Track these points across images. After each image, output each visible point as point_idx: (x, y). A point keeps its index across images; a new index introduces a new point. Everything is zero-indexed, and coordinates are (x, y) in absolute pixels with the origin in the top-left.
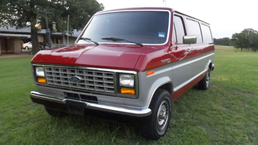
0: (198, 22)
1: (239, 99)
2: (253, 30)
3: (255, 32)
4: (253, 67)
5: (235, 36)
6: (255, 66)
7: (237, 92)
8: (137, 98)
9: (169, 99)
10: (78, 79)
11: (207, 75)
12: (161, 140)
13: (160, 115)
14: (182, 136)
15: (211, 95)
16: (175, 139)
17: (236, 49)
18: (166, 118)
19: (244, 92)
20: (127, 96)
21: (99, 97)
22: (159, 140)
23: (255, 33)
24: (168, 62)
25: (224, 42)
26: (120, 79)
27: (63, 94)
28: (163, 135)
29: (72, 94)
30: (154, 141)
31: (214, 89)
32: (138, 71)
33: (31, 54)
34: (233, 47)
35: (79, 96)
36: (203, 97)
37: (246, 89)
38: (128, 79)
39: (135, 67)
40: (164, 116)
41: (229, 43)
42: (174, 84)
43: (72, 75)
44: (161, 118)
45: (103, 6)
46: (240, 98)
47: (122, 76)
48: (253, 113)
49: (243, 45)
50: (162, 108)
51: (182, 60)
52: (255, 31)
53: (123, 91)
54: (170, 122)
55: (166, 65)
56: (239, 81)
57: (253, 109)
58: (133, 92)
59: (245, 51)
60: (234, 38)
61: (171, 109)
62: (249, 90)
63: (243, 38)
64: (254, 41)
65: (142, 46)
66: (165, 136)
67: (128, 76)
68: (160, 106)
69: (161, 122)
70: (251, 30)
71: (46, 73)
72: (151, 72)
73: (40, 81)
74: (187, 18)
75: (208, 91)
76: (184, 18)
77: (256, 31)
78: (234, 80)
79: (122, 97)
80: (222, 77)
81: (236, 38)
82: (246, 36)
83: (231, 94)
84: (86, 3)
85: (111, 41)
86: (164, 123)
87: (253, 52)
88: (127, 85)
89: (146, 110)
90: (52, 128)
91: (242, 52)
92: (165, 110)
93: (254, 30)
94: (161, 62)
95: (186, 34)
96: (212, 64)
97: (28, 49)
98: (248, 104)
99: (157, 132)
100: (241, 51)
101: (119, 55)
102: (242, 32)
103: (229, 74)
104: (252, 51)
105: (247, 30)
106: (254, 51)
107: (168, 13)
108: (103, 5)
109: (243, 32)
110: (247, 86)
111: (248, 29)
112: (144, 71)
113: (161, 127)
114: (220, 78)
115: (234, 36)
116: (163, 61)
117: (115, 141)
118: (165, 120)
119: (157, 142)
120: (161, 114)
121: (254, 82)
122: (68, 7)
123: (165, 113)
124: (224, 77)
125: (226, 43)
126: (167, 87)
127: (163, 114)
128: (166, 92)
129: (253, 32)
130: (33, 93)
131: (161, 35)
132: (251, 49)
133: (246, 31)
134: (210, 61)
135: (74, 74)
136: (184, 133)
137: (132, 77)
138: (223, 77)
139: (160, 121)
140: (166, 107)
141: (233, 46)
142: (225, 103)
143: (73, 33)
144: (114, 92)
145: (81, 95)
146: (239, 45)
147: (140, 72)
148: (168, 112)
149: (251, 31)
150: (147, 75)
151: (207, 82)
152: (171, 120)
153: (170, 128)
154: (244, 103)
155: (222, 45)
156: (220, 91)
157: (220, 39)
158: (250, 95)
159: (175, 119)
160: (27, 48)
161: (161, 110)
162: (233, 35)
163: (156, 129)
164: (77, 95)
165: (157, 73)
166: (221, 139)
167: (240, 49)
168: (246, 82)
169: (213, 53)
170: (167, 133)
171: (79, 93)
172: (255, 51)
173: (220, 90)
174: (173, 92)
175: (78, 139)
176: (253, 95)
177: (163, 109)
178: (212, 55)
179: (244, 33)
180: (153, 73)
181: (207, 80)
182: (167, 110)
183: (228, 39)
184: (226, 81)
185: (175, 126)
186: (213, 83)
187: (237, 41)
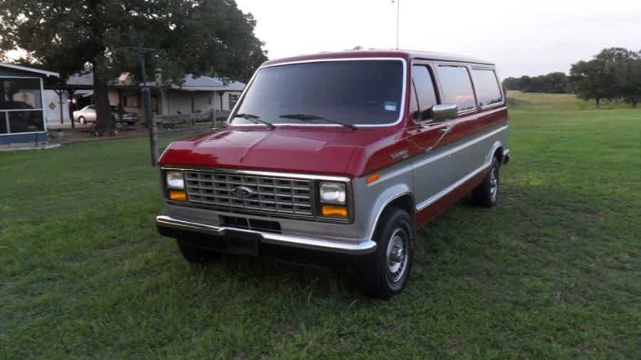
0: (466, 67)
1: (561, 225)
2: (626, 51)
3: (631, 57)
4: (612, 150)
5: (579, 68)
6: (618, 147)
7: (560, 210)
8: (352, 223)
9: (408, 226)
10: (247, 193)
11: (492, 173)
12: (395, 299)
13: (391, 254)
14: (433, 294)
15: (499, 218)
16: (420, 299)
17: (581, 101)
18: (404, 260)
19: (574, 211)
20: (333, 219)
21: (284, 223)
22: (392, 299)
23: (632, 60)
24: (404, 157)
25: (552, 84)
26: (322, 191)
27: (218, 218)
28: (399, 292)
29: (233, 218)
30: (383, 302)
31: (510, 204)
32: (351, 176)
33: (95, 135)
34: (575, 95)
35: (248, 222)
36: (482, 222)
37: (581, 202)
38: (334, 190)
39: (346, 170)
40: (399, 255)
41: (564, 86)
42: (416, 198)
43: (235, 186)
44: (395, 259)
45: (254, 19)
46: (564, 223)
47: (324, 185)
48: (585, 251)
49: (601, 90)
50: (396, 241)
51: (430, 150)
52: (631, 52)
53: (326, 211)
54: (412, 271)
55: (400, 162)
56: (568, 185)
57: (585, 245)
58: (344, 212)
59: (607, 104)
60: (575, 74)
61: (412, 245)
62: (587, 206)
63: (600, 72)
64: (628, 79)
65: (355, 129)
66: (403, 294)
67: (335, 186)
68: (390, 236)
69: (395, 268)
70: (621, 52)
71: (187, 182)
72: (373, 176)
73: (174, 196)
74: (440, 66)
75: (494, 208)
76: (434, 65)
77: (634, 54)
78: (558, 184)
79: (324, 222)
80: (531, 177)
81: (583, 74)
82: (607, 68)
83: (544, 214)
84: (215, 16)
85: (297, 120)
86: (400, 270)
87: (629, 107)
88: (332, 201)
89: (367, 243)
90: (196, 281)
91: (598, 108)
92: (400, 245)
93: (628, 50)
94: (391, 158)
95: (439, 102)
96: (502, 151)
97: (85, 122)
98: (578, 234)
99: (387, 284)
100: (595, 107)
101: (318, 149)
102: (596, 58)
103: (548, 169)
104: (625, 104)
105: (610, 51)
106: (631, 104)
107: (400, 63)
108: (253, 17)
109: (599, 56)
110: (585, 196)
111: (612, 49)
112: (361, 176)
113: (395, 277)
114: (526, 180)
115: (575, 68)
116: (395, 156)
117: (312, 301)
118: (402, 265)
119: (387, 302)
120: (394, 252)
121: (604, 186)
122: (174, 25)
123: (400, 251)
124: (535, 178)
125: (556, 86)
126: (404, 202)
127: (397, 253)
128: (401, 212)
129: (627, 56)
130: (160, 219)
131: (390, 108)
132: (622, 99)
133: (606, 55)
134: (497, 145)
135: (239, 183)
136: (438, 288)
137: (342, 187)
138: (533, 176)
139: (392, 265)
140: (404, 241)
141: (576, 93)
142: (529, 233)
143: (185, 81)
144: (310, 214)
145: (250, 220)
146: (589, 92)
147: (356, 179)
148: (407, 249)
149: (619, 54)
150: (368, 182)
151: (492, 190)
152: (413, 268)
153: (411, 280)
154: (571, 232)
155: (546, 91)
156: (521, 210)
157: (541, 77)
158: (589, 215)
159: (422, 266)
160: (82, 120)
161: (394, 245)
162: (573, 65)
163: (385, 280)
164: (244, 219)
165: (383, 179)
166: (508, 297)
167: (594, 101)
168: (585, 187)
169: (504, 125)
170: (406, 290)
171: (247, 217)
172: (634, 106)
173: (522, 207)
174: (416, 212)
175: (248, 298)
176: (595, 216)
177: (397, 243)
178: (503, 131)
179: (600, 59)
180: (377, 178)
181: (493, 186)
182: (404, 246)
183: (562, 75)
184: (538, 187)
185: (421, 277)
186: (508, 192)
187: (585, 80)
